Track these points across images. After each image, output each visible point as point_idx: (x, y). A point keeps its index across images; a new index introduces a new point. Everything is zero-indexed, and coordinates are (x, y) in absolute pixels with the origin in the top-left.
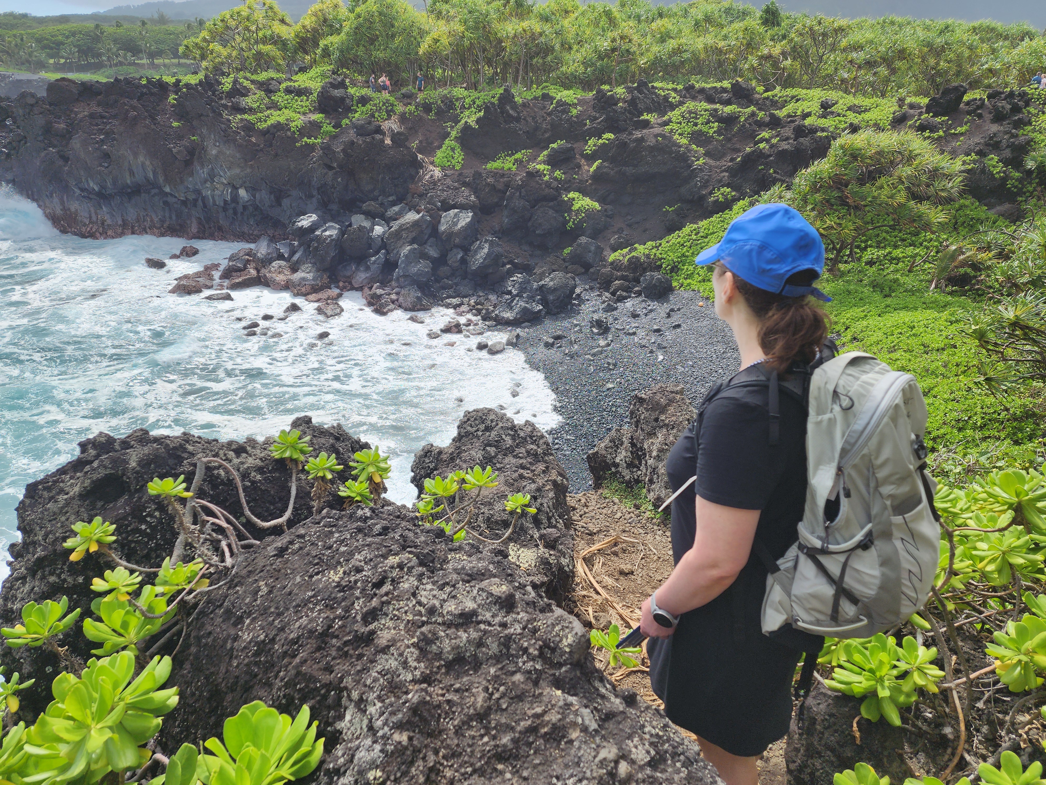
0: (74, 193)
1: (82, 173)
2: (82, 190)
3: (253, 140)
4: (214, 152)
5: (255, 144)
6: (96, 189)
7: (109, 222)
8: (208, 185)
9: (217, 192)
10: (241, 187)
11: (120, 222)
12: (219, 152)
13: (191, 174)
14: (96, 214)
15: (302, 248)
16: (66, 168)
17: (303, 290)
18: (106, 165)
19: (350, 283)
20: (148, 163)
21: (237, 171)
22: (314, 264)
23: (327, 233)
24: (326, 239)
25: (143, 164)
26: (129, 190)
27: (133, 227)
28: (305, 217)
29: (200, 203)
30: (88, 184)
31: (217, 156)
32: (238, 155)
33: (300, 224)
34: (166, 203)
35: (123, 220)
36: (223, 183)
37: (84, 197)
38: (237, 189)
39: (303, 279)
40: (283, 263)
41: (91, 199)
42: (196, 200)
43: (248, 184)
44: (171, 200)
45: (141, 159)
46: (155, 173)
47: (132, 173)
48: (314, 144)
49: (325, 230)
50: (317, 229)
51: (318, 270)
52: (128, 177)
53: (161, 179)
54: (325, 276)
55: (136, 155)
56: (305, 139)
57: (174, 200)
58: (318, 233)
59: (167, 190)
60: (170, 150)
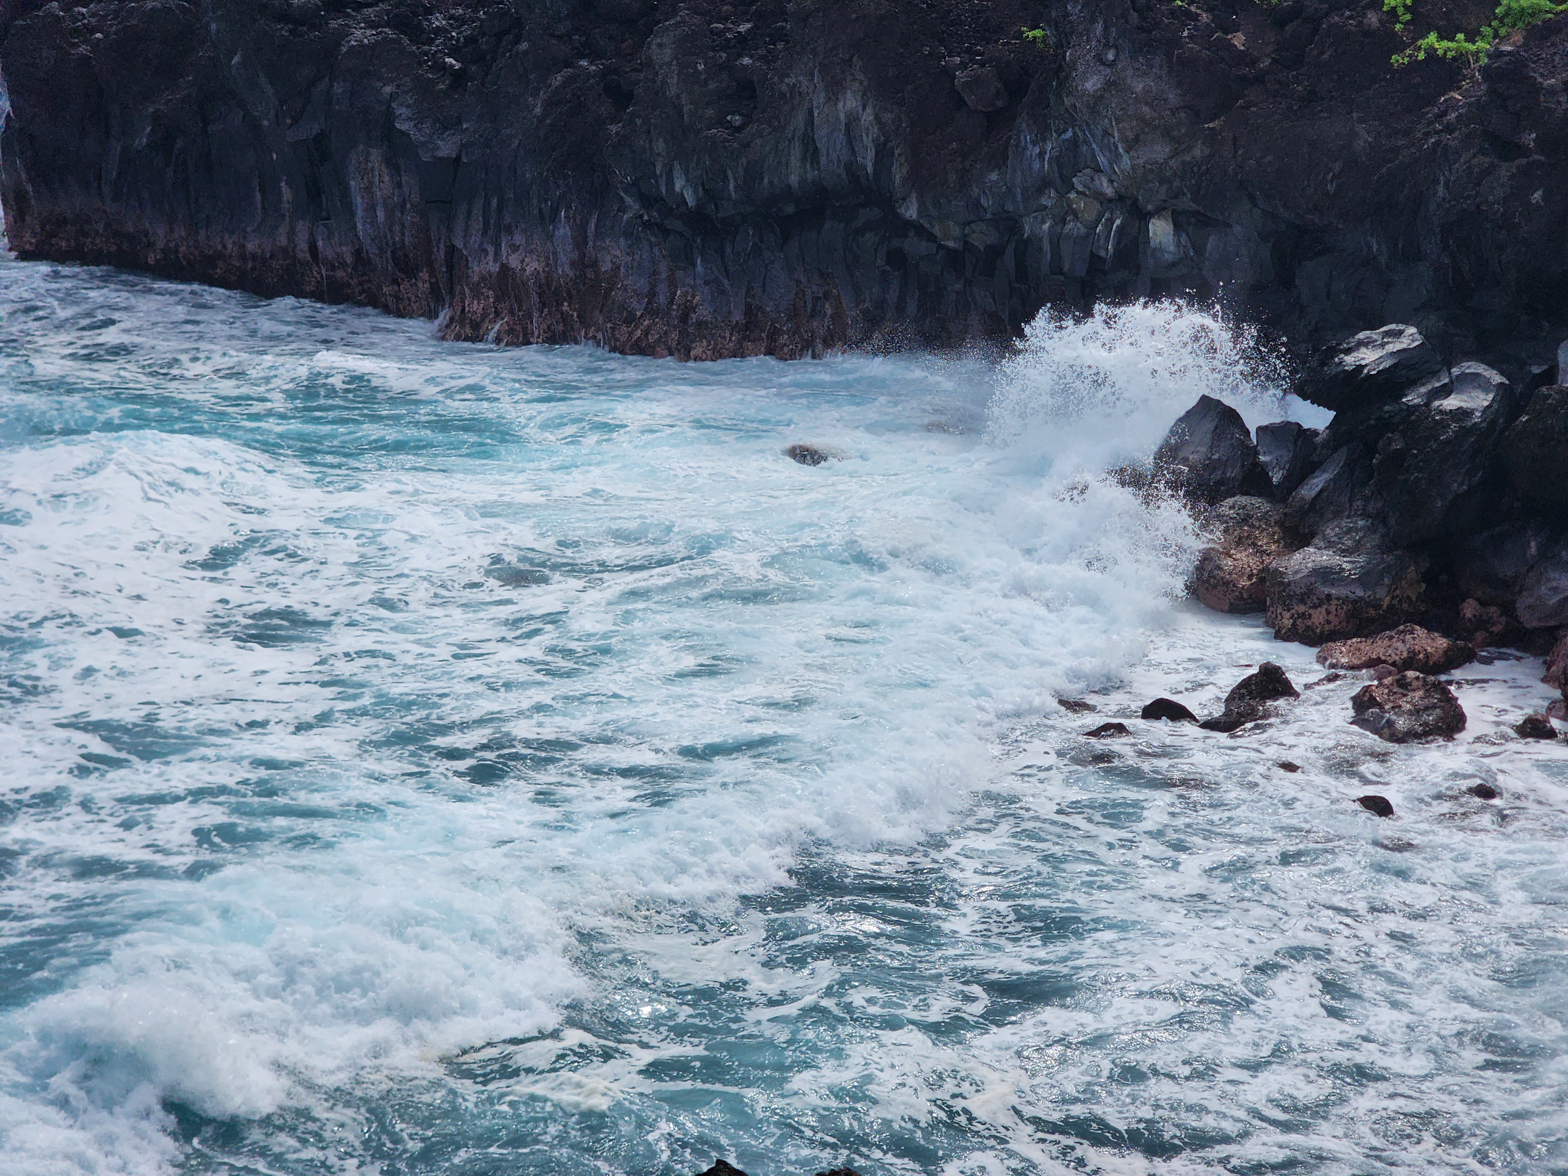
0: (623, 209)
1: (660, 145)
2: (648, 200)
3: (1239, 40)
4: (1092, 84)
5: (1241, 58)
6: (690, 198)
7: (704, 312)
8: (1049, 199)
9: (1072, 227)
10: (1158, 212)
11: (738, 317)
12: (1109, 85)
13: (1000, 160)
14: (673, 283)
15: (1341, 456)
16: (614, 128)
17: (1318, 617)
18: (737, 120)
19: (1509, 609)
20: (867, 117)
21: (1159, 151)
22: (1379, 518)
23: (1451, 403)
24: (1443, 425)
25: (852, 120)
26: (790, 209)
27: (773, 335)
28: (1375, 335)
29: (1008, 261)
30: (670, 184)
31: (1099, 97)
32: (1173, 97)
33: (1350, 360)
34: (897, 258)
35: (749, 311)
36: (1099, 196)
37: (647, 225)
38: (1145, 217)
39: (1324, 574)
40: (1257, 504)
41: (666, 232)
42: (994, 252)
43: (1186, 203)
44: (915, 246)
45: (850, 102)
46: (883, 153)
47: (811, 152)
48: (1461, 58)
49: (1446, 391)
50: (1413, 383)
51: (1389, 545)
52: (795, 161)
53: (899, 173)
54: (1412, 572)
55: (835, 89)
56: (1432, 38)
57: (924, 247)
58: (1413, 398)
59: (911, 211)
60: (948, 74)
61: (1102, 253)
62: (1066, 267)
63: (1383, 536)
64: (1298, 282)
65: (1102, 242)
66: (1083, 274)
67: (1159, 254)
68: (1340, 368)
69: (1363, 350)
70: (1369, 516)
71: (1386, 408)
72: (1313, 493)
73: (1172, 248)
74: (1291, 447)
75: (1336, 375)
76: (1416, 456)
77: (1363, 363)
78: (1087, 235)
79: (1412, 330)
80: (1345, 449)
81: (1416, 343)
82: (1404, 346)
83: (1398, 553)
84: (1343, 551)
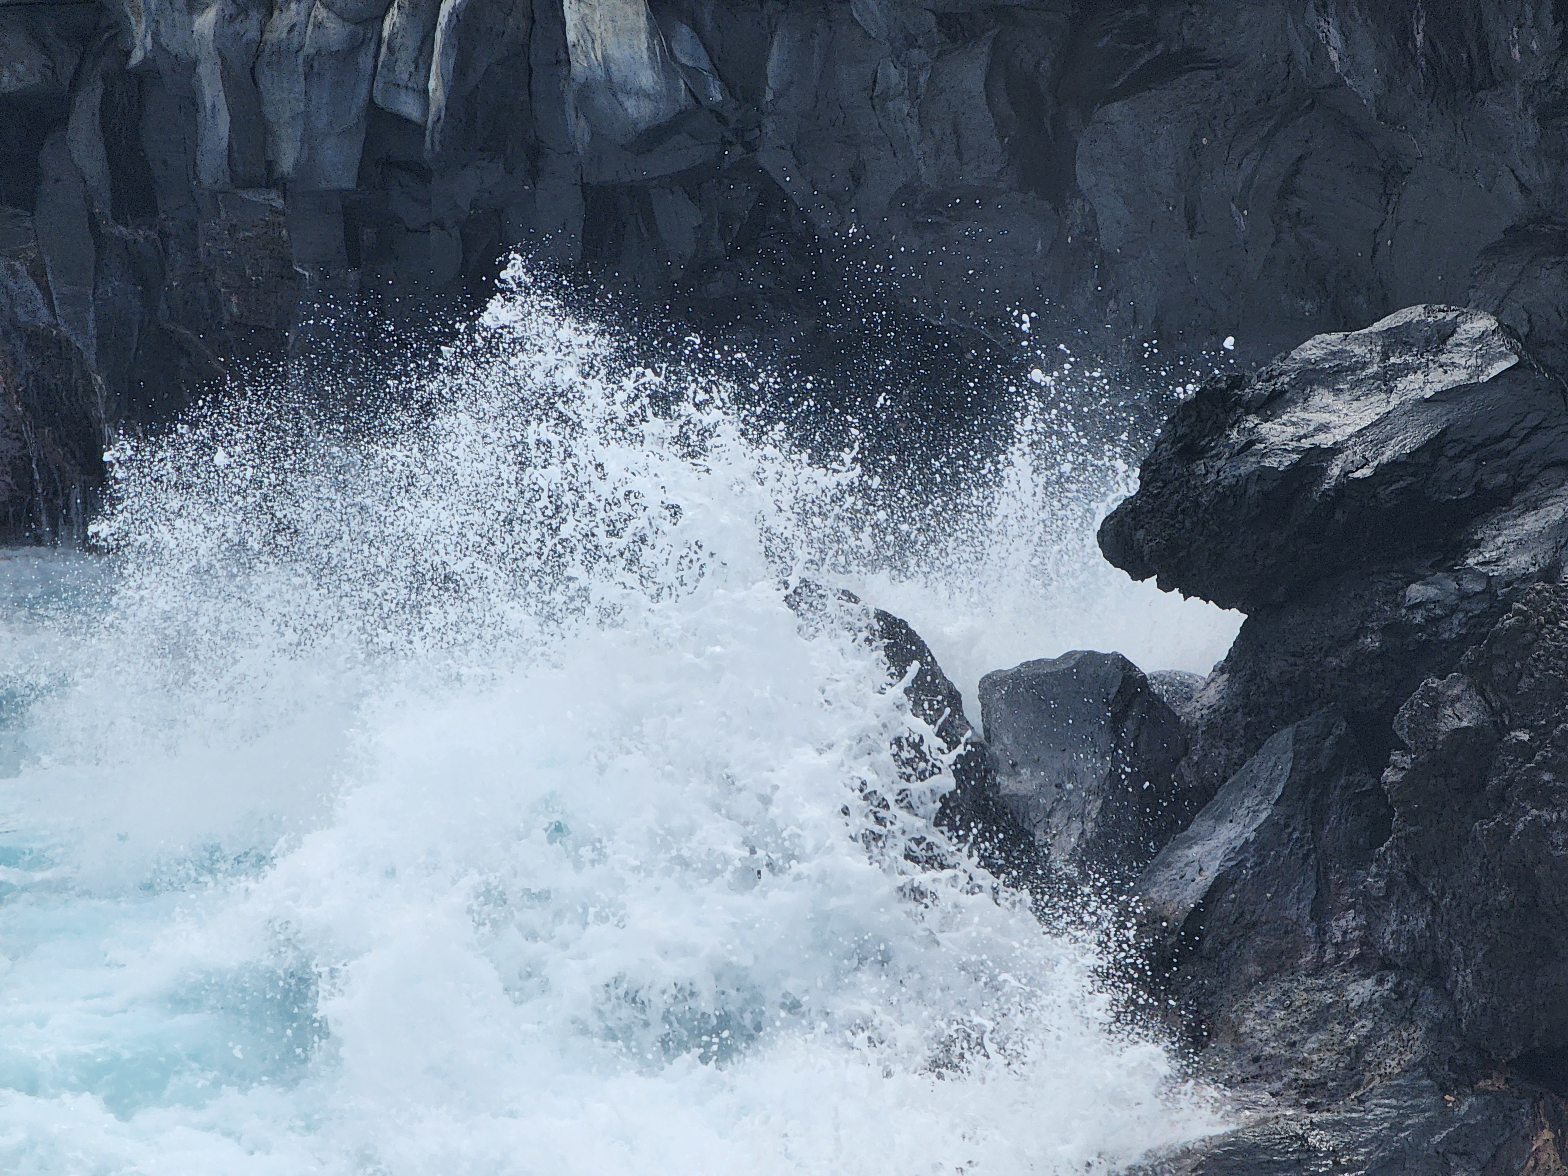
61: (409, 108)
62: (287, 163)
63: (1437, 1029)
64: (1084, 176)
65: (403, 70)
66: (347, 180)
67: (602, 100)
68: (1248, 466)
69: (1322, 397)
70: (1386, 965)
71: (1416, 591)
72: (1191, 897)
73: (647, 79)
74: (1105, 740)
75: (1238, 489)
76: (1525, 751)
77: (1325, 440)
78: (354, 47)
79: (1483, 323)
80: (1285, 737)
81: (1501, 366)
82: (1459, 376)
83: (1494, 1084)
84: (1307, 1088)
